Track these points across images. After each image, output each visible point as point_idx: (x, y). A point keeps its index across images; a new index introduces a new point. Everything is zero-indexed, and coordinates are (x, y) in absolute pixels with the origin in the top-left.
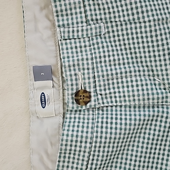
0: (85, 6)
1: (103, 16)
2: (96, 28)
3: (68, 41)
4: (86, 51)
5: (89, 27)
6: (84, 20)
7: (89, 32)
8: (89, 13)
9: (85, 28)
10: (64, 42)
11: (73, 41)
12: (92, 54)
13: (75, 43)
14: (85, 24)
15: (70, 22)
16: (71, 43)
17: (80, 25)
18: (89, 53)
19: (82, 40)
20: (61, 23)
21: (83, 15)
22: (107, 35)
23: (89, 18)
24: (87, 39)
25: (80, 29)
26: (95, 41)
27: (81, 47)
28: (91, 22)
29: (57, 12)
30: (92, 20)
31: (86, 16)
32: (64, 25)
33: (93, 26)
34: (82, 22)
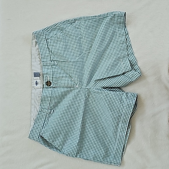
0: (50, 56)
1: (56, 59)
2: (53, 63)
3: (45, 66)
4: (50, 69)
5: (51, 62)
6: (50, 60)
7: (51, 64)
8: (51, 58)
9: (50, 63)
10: (44, 67)
12: (52, 70)
13: (47, 67)
14: (50, 61)
15: (46, 61)
16: (46, 67)
17: (49, 62)
18: (51, 70)
19: (49, 66)
20: (43, 61)
21: (50, 59)
22: (57, 65)
23: (52, 60)
24: (51, 66)
26: (53, 67)
27: (49, 68)
28: (52, 61)
29: (42, 57)
30: (53, 60)
31: (51, 59)
32: (44, 61)
33: (53, 62)
34: (49, 61)
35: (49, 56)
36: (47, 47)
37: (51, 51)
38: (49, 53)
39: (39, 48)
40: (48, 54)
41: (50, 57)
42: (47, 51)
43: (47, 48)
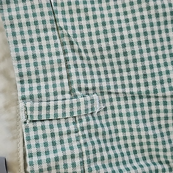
1: (97, 85)
2: (86, 103)
3: (39, 124)
4: (70, 141)
5: (75, 101)
6: (67, 89)
9: (67, 102)
10: (31, 125)
11: (47, 123)
12: (79, 146)
13: (51, 127)
14: (67, 96)
16: (43, 128)
17: (60, 97)
19: (63, 122)
20: (27, 93)
23: (75, 86)
24: (71, 121)
25: (60, 103)
27: (61, 134)
28: (77, 92)
29: (21, 75)
30: (80, 89)
31: (70, 83)
32: (32, 97)
33: (82, 100)
34: (63, 93)
35: (63, 66)
36: (47, 18)
37: (71, 43)
38: (60, 49)
39: (8, 22)
40: (55, 58)
41: (64, 73)
42: (52, 42)
43: (49, 26)
